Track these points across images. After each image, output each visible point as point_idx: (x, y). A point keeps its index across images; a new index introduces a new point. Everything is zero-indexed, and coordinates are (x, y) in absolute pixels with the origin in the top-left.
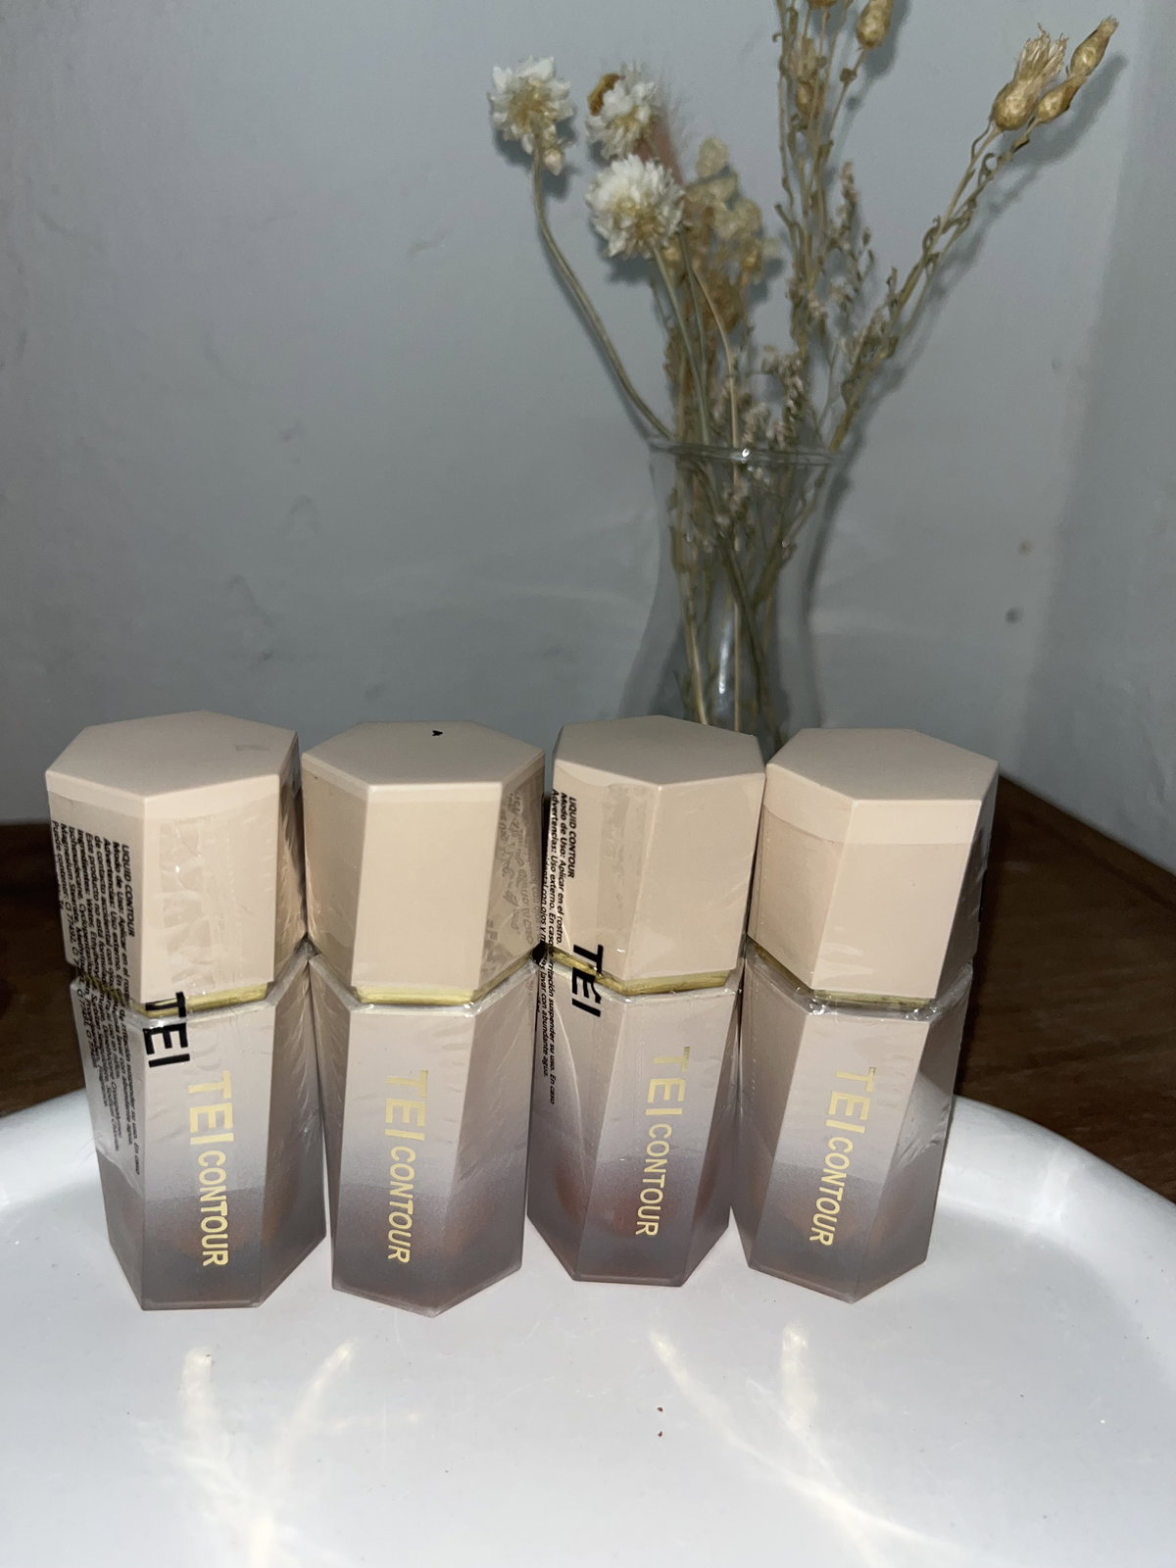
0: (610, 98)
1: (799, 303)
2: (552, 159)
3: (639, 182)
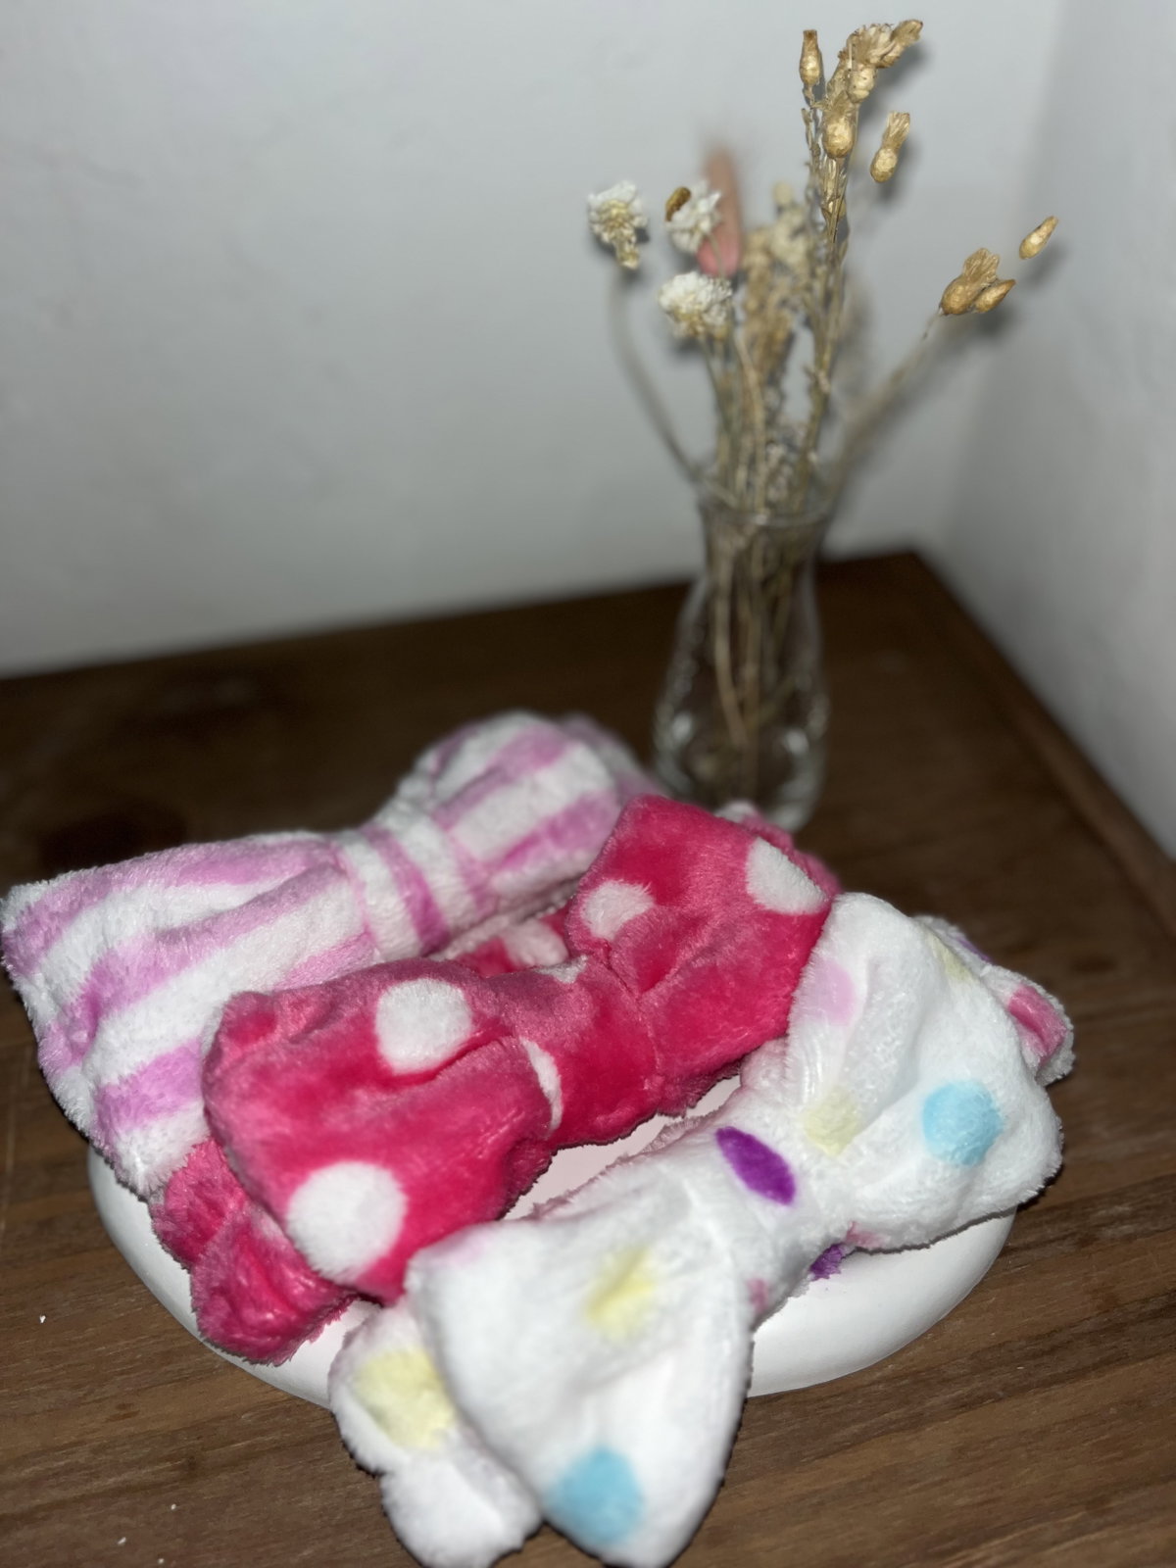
0: (678, 216)
2: (630, 264)
3: (693, 292)
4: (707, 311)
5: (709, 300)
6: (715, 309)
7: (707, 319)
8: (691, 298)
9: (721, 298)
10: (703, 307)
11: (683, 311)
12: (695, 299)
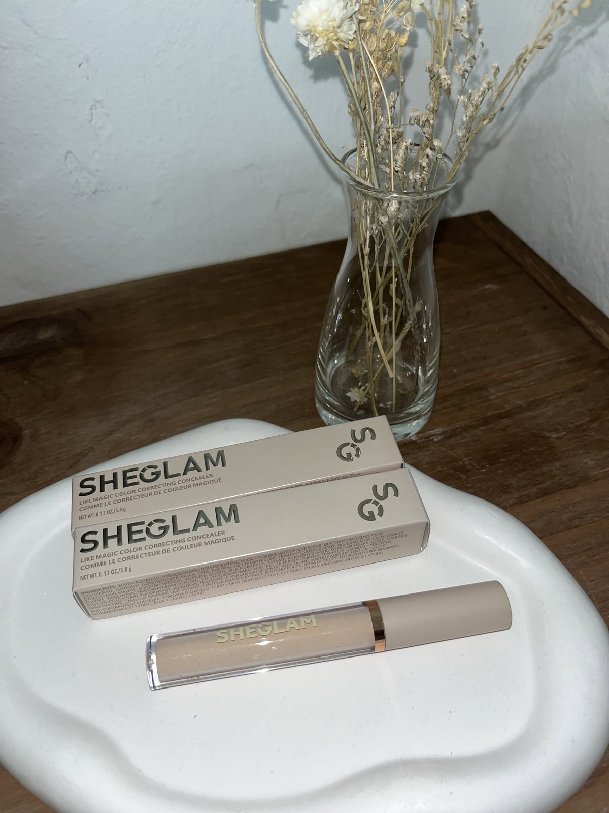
1: (434, 77)
3: (327, 11)
4: (339, 27)
5: (341, 15)
6: (347, 23)
7: (341, 35)
8: (325, 16)
9: (350, 14)
10: (336, 24)
11: (320, 29)
12: (329, 16)
